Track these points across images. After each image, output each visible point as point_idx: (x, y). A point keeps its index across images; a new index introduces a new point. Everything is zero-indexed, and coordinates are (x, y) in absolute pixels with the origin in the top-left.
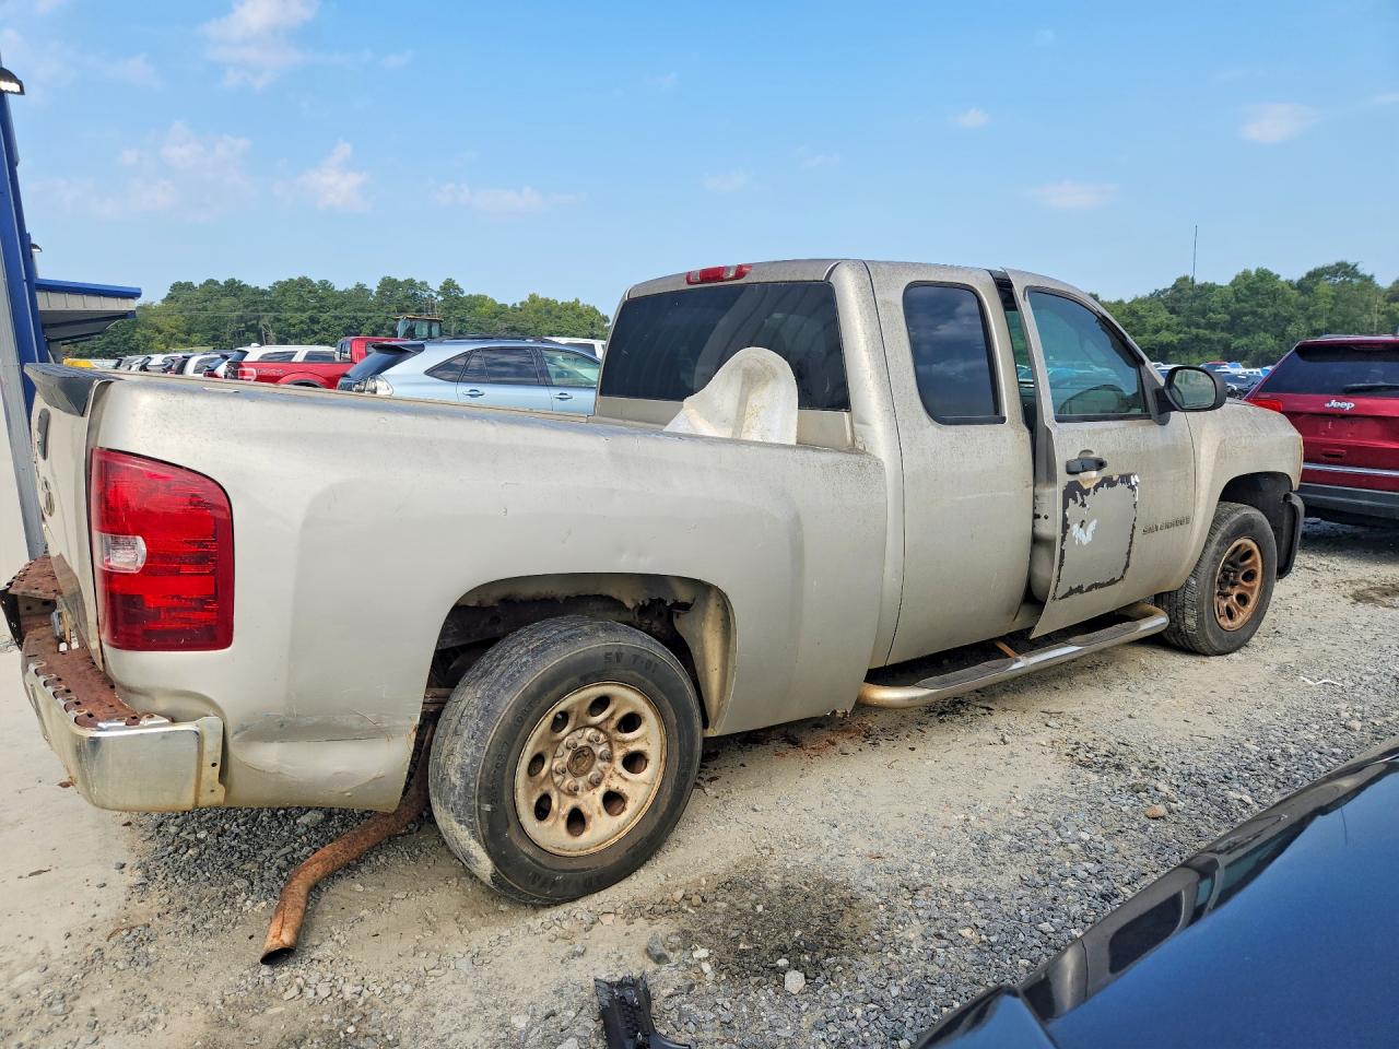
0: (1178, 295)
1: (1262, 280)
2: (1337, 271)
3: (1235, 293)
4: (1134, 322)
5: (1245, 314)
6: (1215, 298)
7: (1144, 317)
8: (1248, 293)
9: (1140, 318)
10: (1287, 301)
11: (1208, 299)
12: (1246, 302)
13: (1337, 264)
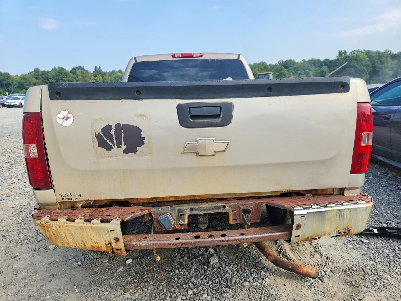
0: (37, 74)
1: (62, 70)
2: (79, 68)
3: (55, 73)
4: (26, 82)
5: (60, 80)
6: (49, 75)
7: (28, 80)
8: (59, 74)
9: (27, 80)
10: (70, 76)
11: (48, 75)
12: (59, 76)
13: (79, 67)
